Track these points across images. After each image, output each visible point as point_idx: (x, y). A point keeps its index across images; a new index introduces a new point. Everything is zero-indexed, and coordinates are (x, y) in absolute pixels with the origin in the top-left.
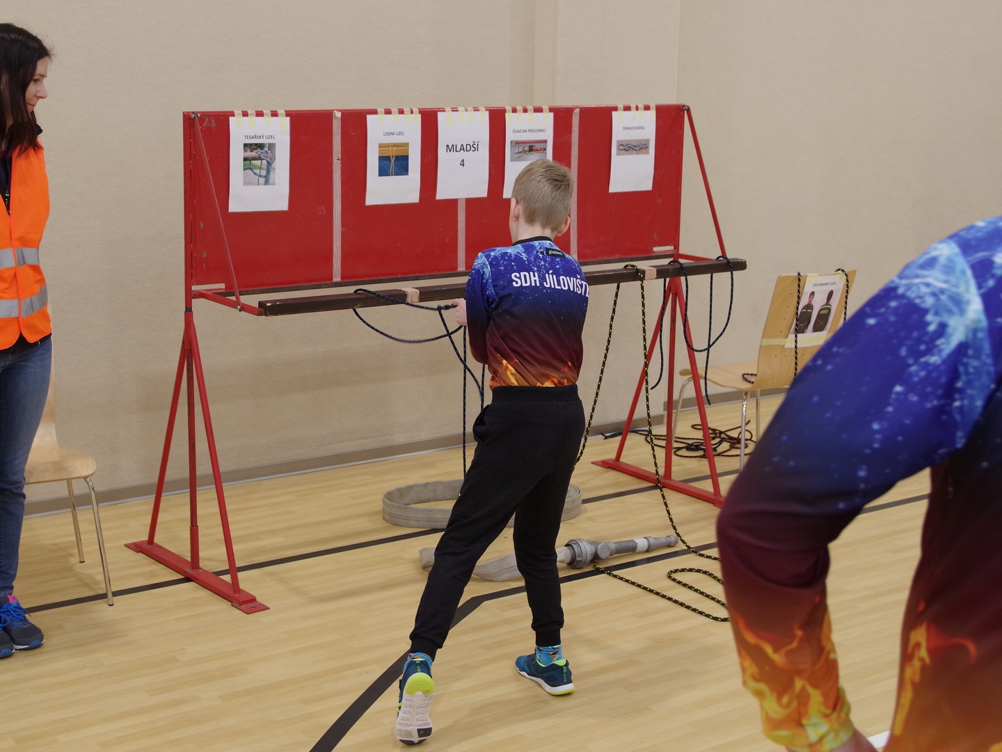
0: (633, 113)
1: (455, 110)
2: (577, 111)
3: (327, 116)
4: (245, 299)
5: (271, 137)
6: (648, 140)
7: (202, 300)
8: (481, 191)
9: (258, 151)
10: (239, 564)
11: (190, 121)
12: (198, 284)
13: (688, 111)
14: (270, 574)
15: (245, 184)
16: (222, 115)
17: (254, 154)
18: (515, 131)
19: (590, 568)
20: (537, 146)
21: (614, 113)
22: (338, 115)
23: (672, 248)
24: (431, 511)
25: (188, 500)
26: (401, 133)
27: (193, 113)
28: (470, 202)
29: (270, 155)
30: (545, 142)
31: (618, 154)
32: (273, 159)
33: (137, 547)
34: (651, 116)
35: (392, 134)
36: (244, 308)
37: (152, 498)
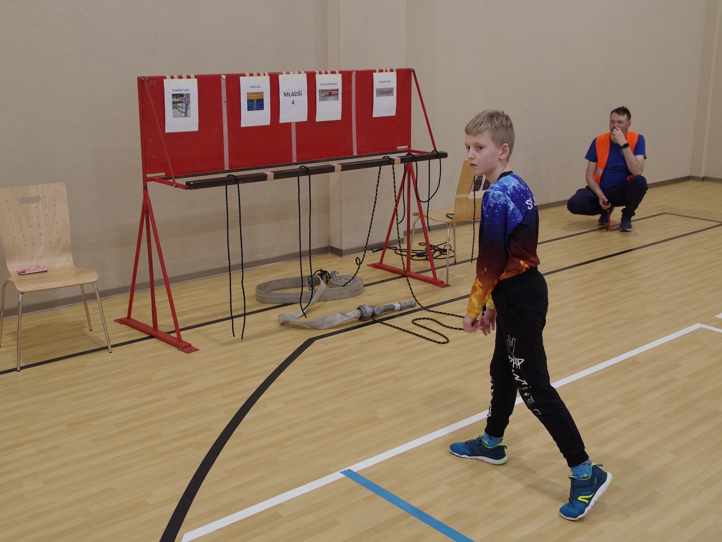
0: (384, 73)
1: (288, 73)
2: (354, 73)
3: (217, 78)
4: (178, 181)
5: (187, 90)
6: (393, 88)
7: (153, 182)
8: (304, 118)
9: (180, 99)
10: (180, 327)
11: (142, 82)
12: (150, 173)
13: (414, 72)
14: (197, 332)
15: (174, 117)
16: (159, 78)
17: (178, 100)
18: (321, 84)
19: (371, 320)
20: (334, 92)
21: (374, 74)
22: (224, 77)
23: (407, 147)
24: (283, 294)
25: (150, 294)
26: (259, 87)
27: (143, 77)
28: (298, 124)
29: (187, 100)
30: (338, 90)
31: (377, 96)
32: (189, 102)
33: (121, 321)
34: (394, 74)
35: (254, 87)
36: (178, 186)
37: (128, 294)
